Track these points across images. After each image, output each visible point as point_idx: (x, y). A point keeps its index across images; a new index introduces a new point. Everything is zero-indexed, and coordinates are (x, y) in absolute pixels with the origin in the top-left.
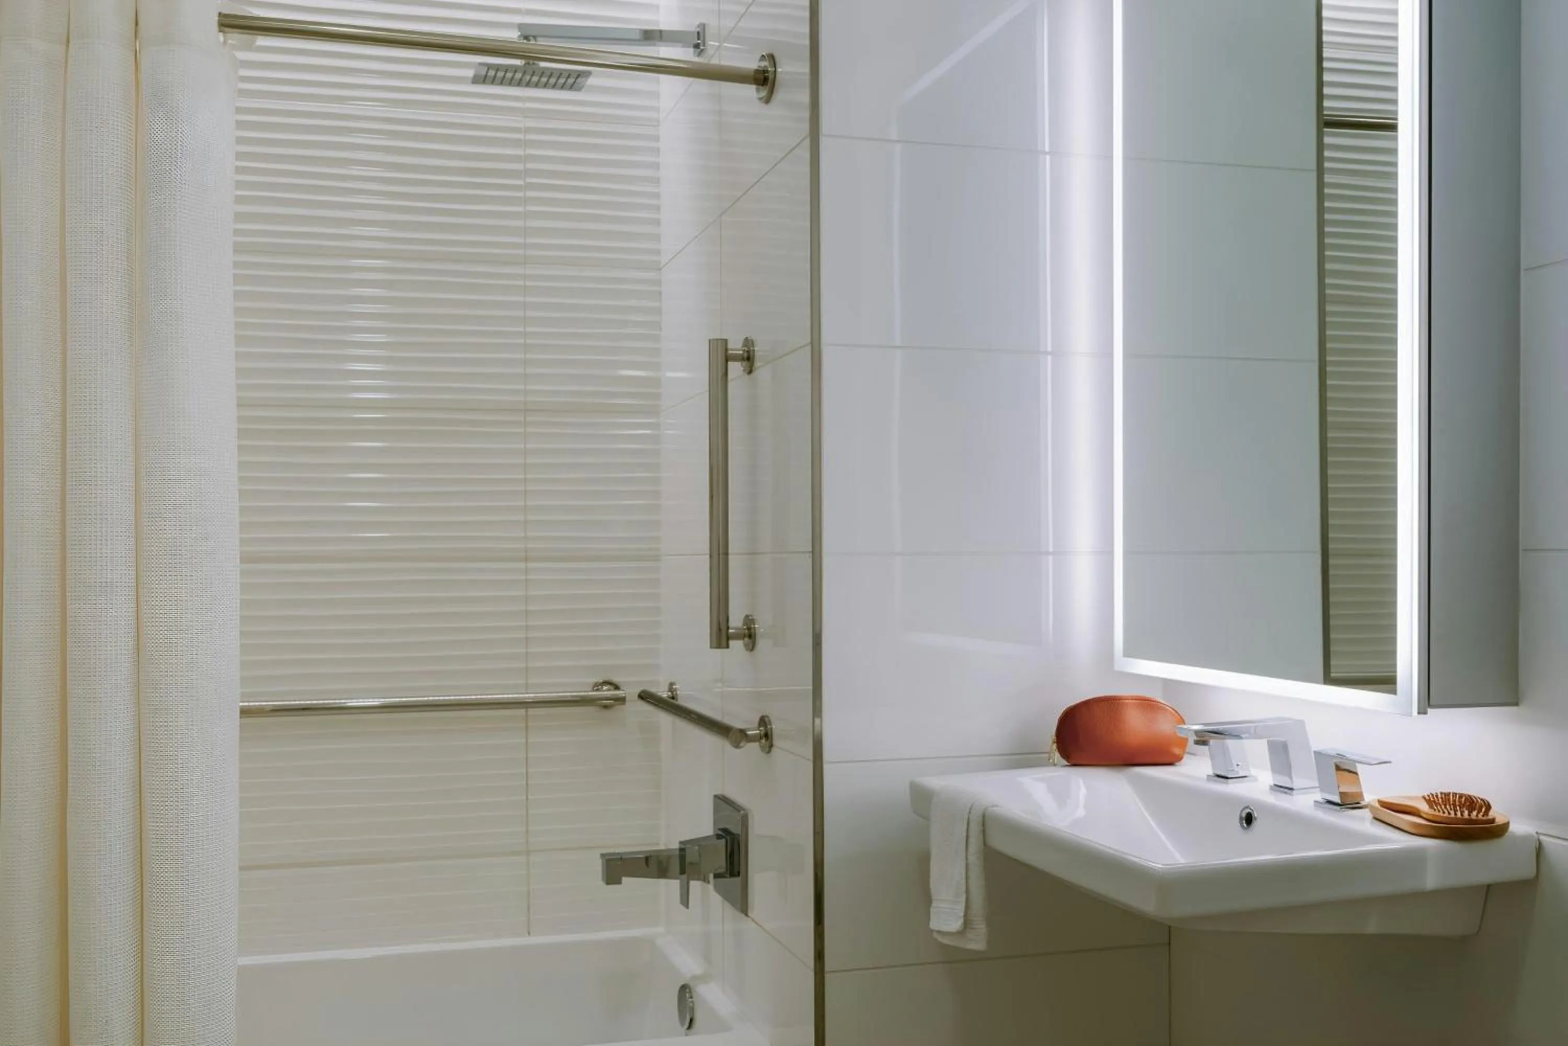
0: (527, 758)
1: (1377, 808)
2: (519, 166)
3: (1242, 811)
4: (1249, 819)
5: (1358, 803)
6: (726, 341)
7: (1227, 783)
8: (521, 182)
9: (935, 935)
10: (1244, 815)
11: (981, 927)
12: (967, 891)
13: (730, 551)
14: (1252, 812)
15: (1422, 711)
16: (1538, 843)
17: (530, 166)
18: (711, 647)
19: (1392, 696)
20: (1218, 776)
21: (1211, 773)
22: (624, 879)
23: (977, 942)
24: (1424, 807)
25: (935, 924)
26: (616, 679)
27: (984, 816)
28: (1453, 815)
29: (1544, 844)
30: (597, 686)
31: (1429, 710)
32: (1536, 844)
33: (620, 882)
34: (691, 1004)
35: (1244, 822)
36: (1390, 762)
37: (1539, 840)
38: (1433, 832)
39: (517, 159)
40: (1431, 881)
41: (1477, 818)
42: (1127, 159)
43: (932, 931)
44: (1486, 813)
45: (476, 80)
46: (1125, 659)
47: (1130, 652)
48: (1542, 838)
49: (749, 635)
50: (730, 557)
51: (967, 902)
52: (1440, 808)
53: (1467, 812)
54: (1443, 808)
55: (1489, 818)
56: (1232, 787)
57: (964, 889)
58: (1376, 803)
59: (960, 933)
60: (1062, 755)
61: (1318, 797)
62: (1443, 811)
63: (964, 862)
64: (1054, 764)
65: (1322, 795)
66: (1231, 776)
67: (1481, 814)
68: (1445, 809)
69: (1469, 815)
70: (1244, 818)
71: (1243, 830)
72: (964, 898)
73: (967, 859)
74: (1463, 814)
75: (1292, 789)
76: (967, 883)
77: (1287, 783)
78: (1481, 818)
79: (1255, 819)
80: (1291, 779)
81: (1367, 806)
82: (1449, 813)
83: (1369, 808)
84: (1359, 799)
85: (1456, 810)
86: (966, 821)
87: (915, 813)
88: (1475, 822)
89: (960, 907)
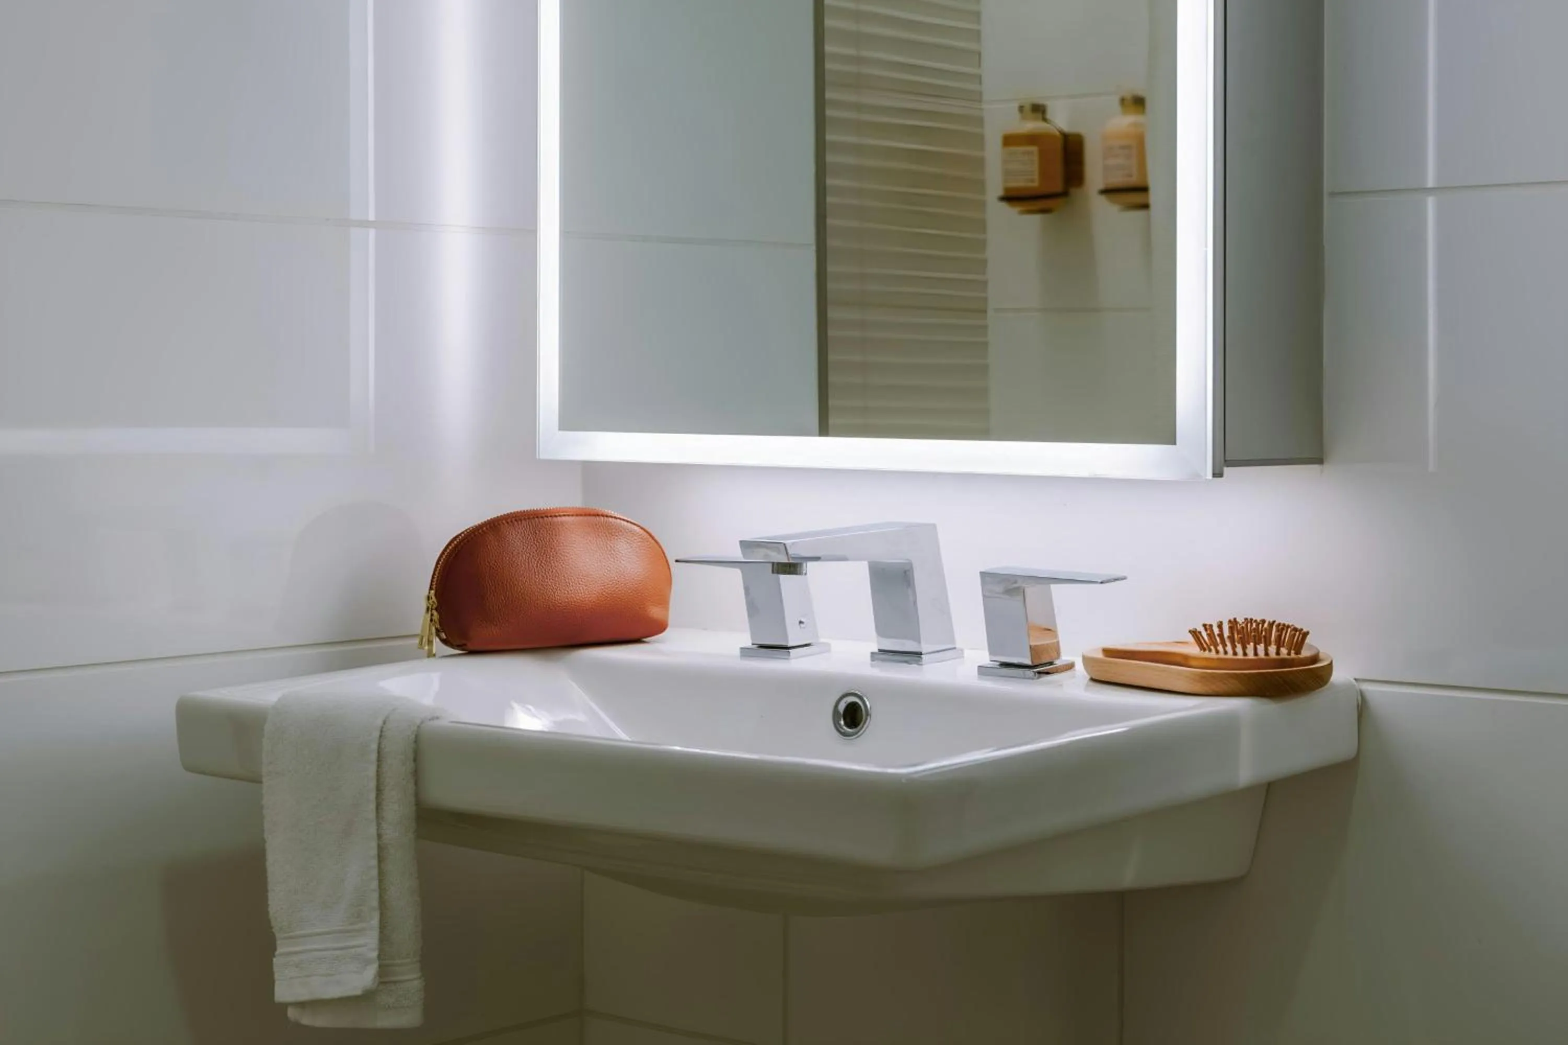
1: (1099, 664)
3: (837, 703)
4: (852, 715)
5: (1051, 663)
7: (787, 660)
10: (842, 707)
12: (382, 905)
14: (860, 703)
15: (1217, 472)
16: (1360, 698)
19: (1169, 448)
20: (762, 647)
21: (747, 642)
23: (404, 1010)
24: (1193, 650)
25: (283, 992)
27: (417, 740)
29: (1368, 696)
31: (1227, 471)
32: (1357, 700)
35: (841, 721)
36: (1124, 578)
37: (1362, 693)
38: (1234, 685)
41: (1289, 657)
43: (284, 1006)
44: (1299, 647)
46: (562, 432)
47: (573, 417)
48: (1365, 687)
51: (383, 927)
52: (1220, 648)
53: (1261, 648)
54: (1224, 645)
55: (1305, 653)
56: (798, 663)
57: (375, 903)
58: (1100, 655)
59: (367, 998)
60: (443, 636)
61: (985, 658)
62: (1226, 653)
63: (374, 844)
64: (431, 655)
65: (992, 652)
66: (790, 644)
67: (1284, 651)
68: (1229, 648)
69: (1267, 654)
70: (842, 711)
71: (844, 734)
72: (375, 922)
73: (379, 836)
74: (1256, 654)
75: (919, 654)
76: (382, 890)
77: (910, 646)
78: (1293, 655)
79: (868, 714)
80: (918, 640)
81: (1070, 666)
82: (1235, 653)
83: (1080, 666)
84: (1058, 655)
85: (1244, 648)
86: (374, 756)
87: (188, 769)
88: (1283, 663)
89: (369, 943)
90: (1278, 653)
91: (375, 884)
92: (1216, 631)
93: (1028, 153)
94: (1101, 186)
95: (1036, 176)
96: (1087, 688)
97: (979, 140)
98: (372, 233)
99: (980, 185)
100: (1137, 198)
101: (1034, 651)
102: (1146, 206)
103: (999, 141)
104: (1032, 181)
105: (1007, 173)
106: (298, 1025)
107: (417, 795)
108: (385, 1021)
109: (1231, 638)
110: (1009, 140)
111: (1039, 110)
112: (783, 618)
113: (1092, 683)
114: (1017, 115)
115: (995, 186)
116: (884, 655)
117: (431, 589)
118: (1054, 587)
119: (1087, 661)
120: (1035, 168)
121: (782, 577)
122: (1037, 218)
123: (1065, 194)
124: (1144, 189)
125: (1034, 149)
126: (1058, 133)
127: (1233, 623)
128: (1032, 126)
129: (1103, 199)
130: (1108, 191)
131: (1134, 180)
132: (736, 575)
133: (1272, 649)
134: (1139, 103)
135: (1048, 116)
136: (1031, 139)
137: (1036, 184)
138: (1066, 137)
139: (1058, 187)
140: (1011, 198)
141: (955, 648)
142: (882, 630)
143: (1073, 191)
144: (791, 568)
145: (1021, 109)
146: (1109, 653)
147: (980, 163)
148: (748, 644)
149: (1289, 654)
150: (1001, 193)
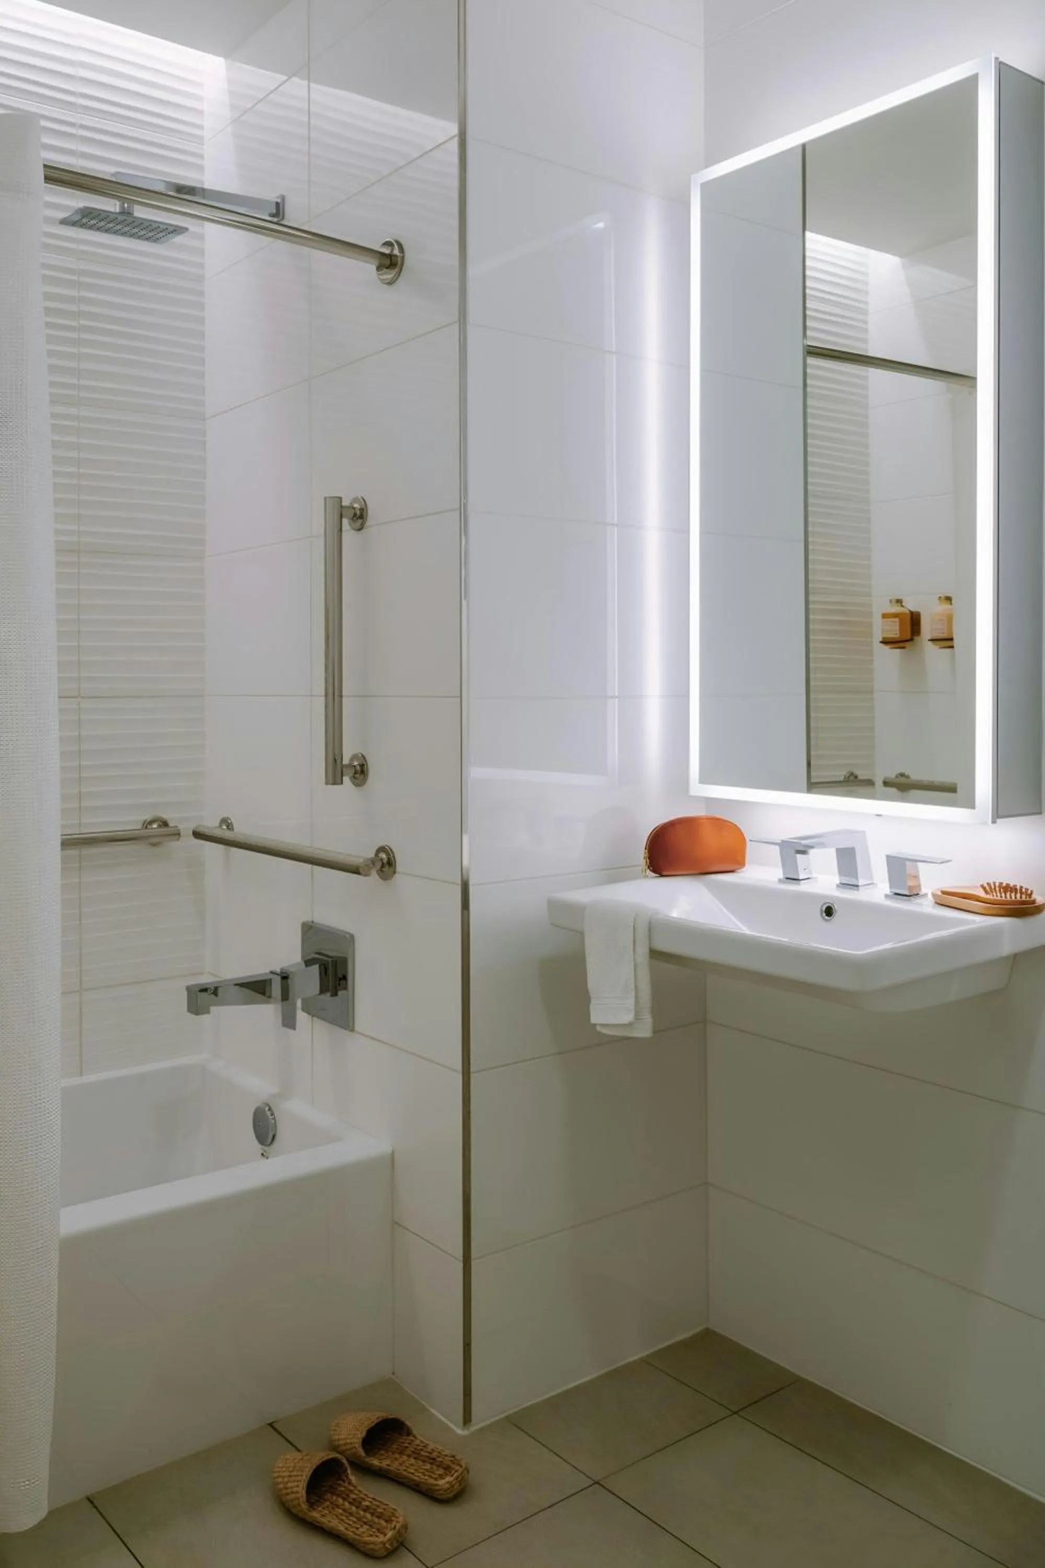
0: (80, 898)
1: (939, 896)
2: (73, 308)
3: (822, 906)
4: (829, 912)
5: (917, 895)
6: (340, 498)
7: (799, 884)
8: (74, 324)
9: (598, 1028)
10: (824, 908)
11: (648, 1019)
12: (636, 988)
13: (344, 693)
14: (833, 906)
15: (994, 821)
17: (84, 308)
18: (327, 783)
19: (973, 810)
20: (787, 878)
22: (213, 1009)
23: (644, 1031)
24: (981, 894)
25: (594, 1019)
26: (165, 816)
27: (650, 923)
28: (1004, 898)
30: (147, 824)
31: (998, 821)
33: (208, 1012)
34: (273, 1121)
35: (824, 914)
36: (952, 861)
38: (1002, 912)
39: (71, 300)
40: (1007, 949)
42: (704, 371)
43: (595, 1025)
45: (64, 222)
46: (700, 785)
47: (705, 779)
49: (360, 772)
50: (344, 699)
51: (636, 997)
52: (994, 894)
53: (1013, 895)
54: (996, 893)
55: (1032, 899)
56: (803, 887)
57: (633, 986)
58: (939, 893)
59: (630, 1025)
60: (651, 868)
61: (887, 890)
62: (997, 896)
63: (632, 963)
64: (646, 877)
65: (891, 887)
66: (801, 878)
67: (1024, 896)
68: (999, 894)
69: (1016, 898)
70: (824, 910)
71: (827, 920)
72: (633, 994)
73: (634, 960)
74: (1011, 897)
75: (857, 886)
76: (636, 981)
77: (853, 882)
78: (1028, 899)
79: (836, 911)
80: (857, 878)
81: (925, 895)
82: (1001, 897)
83: (930, 896)
84: (920, 889)
85: (1005, 894)
86: (632, 928)
87: (552, 924)
88: (1023, 903)
89: (631, 1002)
90: (1021, 897)
91: (633, 980)
92: (993, 887)
93: (895, 622)
94: (929, 638)
95: (898, 633)
96: (934, 907)
97: (870, 614)
98: (617, 700)
99: (871, 635)
100: (948, 643)
101: (910, 888)
102: (952, 647)
103: (880, 616)
104: (896, 634)
105: (883, 631)
106: (600, 1033)
107: (650, 943)
108: (636, 1034)
109: (1000, 890)
110: (885, 616)
111: (899, 601)
112: (797, 867)
113: (936, 905)
114: (888, 604)
115: (878, 636)
116: (843, 885)
117: (646, 849)
118: (919, 864)
119: (934, 895)
120: (898, 627)
121: (798, 856)
122: (898, 650)
123: (912, 640)
124: (952, 639)
125: (897, 620)
126: (908, 612)
127: (1001, 884)
128: (896, 609)
129: (930, 643)
130: (932, 640)
131: (945, 636)
132: (777, 848)
133: (1018, 895)
134: (949, 599)
135: (903, 604)
136: (895, 615)
137: (898, 636)
138: (912, 613)
139: (909, 637)
140: (885, 642)
141: (872, 884)
142: (841, 872)
143: (916, 638)
144: (803, 852)
145: (891, 601)
146: (944, 893)
147: (870, 625)
148: (781, 876)
149: (1026, 898)
150: (881, 640)
